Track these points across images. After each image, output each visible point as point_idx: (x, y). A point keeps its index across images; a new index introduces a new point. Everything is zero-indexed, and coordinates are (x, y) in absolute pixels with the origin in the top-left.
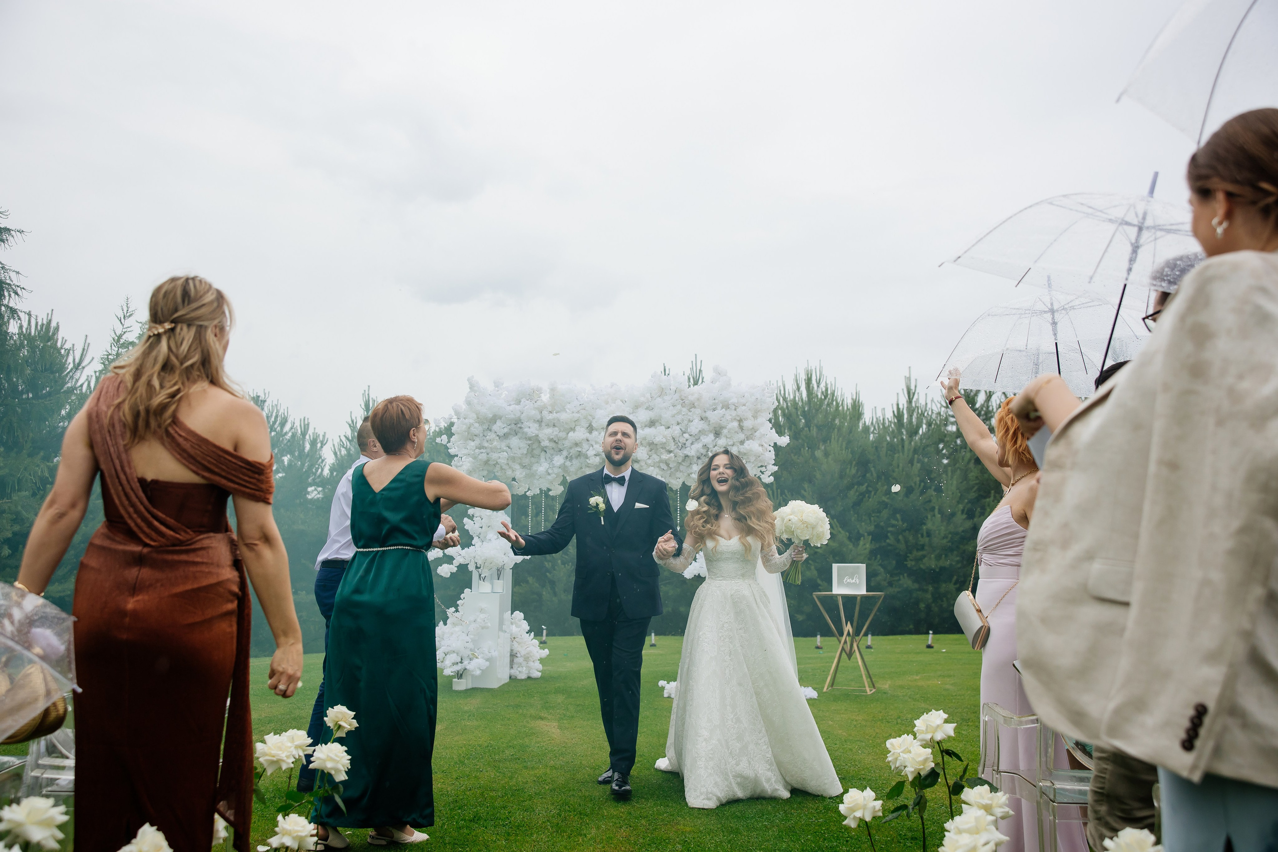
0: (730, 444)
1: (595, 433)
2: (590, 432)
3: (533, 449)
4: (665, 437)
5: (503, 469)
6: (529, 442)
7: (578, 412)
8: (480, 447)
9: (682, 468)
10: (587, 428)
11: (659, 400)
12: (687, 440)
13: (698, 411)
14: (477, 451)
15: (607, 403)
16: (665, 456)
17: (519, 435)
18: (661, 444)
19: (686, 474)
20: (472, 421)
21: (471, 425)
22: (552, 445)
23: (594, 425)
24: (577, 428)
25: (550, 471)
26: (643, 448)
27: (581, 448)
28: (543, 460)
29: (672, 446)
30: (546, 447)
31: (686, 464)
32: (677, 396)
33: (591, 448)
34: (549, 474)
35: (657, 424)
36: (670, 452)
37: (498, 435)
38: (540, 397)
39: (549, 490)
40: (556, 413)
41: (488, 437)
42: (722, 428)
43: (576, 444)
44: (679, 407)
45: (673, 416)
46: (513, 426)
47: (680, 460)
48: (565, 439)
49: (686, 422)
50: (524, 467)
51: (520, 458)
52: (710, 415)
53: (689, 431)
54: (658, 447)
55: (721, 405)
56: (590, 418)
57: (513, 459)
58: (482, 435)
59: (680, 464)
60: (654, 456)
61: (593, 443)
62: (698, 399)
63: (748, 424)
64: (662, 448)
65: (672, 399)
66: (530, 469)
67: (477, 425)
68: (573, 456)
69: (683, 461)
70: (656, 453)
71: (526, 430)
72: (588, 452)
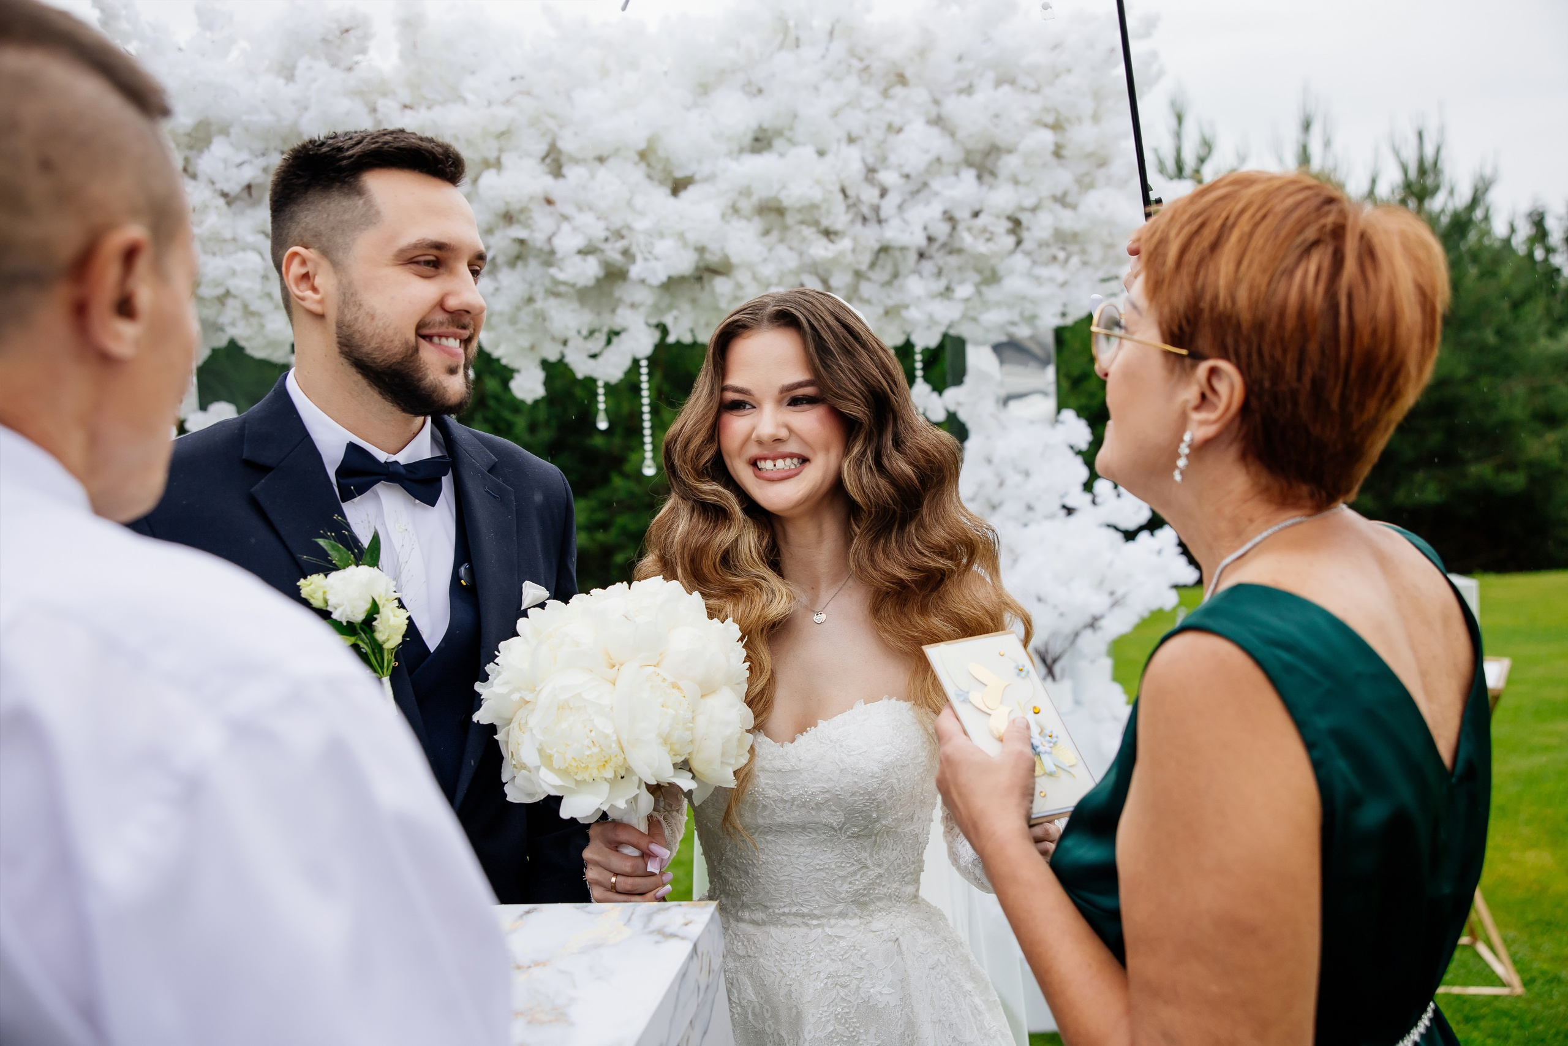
0: (1029, 202)
1: (574, 173)
2: (557, 171)
4: (818, 182)
5: (253, 314)
7: (507, 102)
9: (867, 289)
10: (543, 159)
11: (785, 59)
12: (883, 193)
13: (919, 95)
15: (605, 72)
16: (821, 249)
18: (800, 210)
19: (880, 311)
23: (568, 144)
24: (505, 159)
26: (743, 223)
27: (526, 226)
29: (839, 218)
31: (880, 275)
32: (838, 48)
33: (566, 227)
35: (778, 143)
36: (828, 233)
37: (224, 195)
38: (363, 51)
40: (429, 108)
42: (994, 150)
43: (508, 218)
44: (852, 83)
45: (835, 114)
47: (864, 264)
49: (878, 134)
52: (954, 107)
53: (893, 159)
54: (790, 219)
55: (991, 75)
56: (551, 124)
59: (858, 275)
60: (782, 251)
61: (569, 210)
62: (922, 53)
63: (1083, 136)
64: (802, 222)
65: (823, 57)
68: (500, 260)
69: (873, 265)
70: (782, 240)
72: (557, 242)
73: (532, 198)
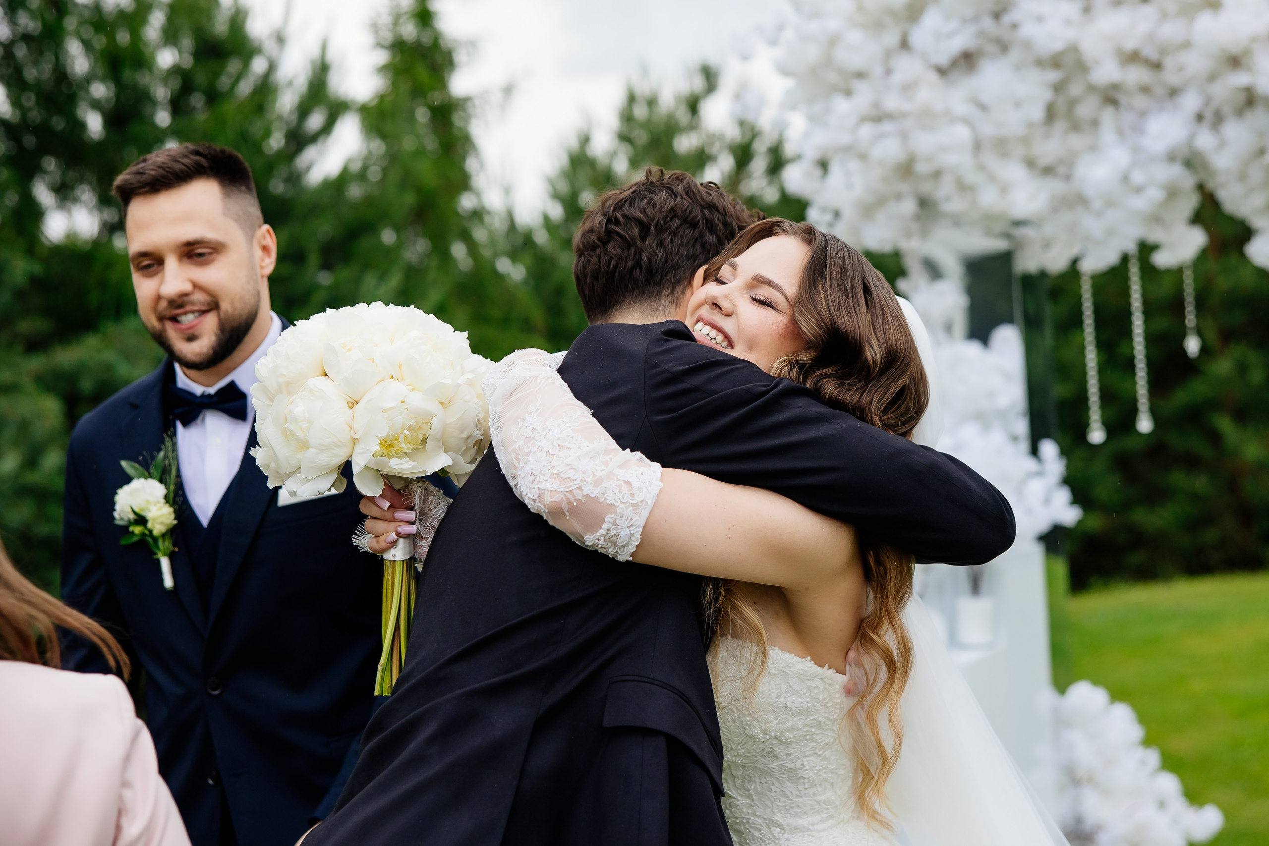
3: (1072, 103)
6: (1054, 76)
8: (878, 117)
14: (866, 131)
17: (1015, 55)
20: (833, 24)
21: (833, 41)
22: (1135, 75)
25: (1138, 177)
27: (1250, 69)
28: (1108, 133)
30: (1115, 86)
34: (1139, 190)
39: (1146, 249)
41: (898, 78)
43: (1233, 61)
46: (988, 23)
48: (1186, 45)
50: (1048, 171)
51: (1025, 141)
57: (1001, 146)
58: (878, 71)
66: (1068, 178)
67: (855, 37)
68: (1227, 110)
71: (1028, 30)
73: (1254, 39)
